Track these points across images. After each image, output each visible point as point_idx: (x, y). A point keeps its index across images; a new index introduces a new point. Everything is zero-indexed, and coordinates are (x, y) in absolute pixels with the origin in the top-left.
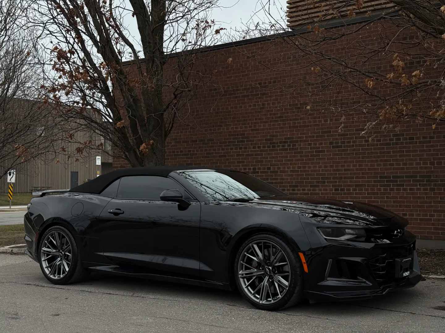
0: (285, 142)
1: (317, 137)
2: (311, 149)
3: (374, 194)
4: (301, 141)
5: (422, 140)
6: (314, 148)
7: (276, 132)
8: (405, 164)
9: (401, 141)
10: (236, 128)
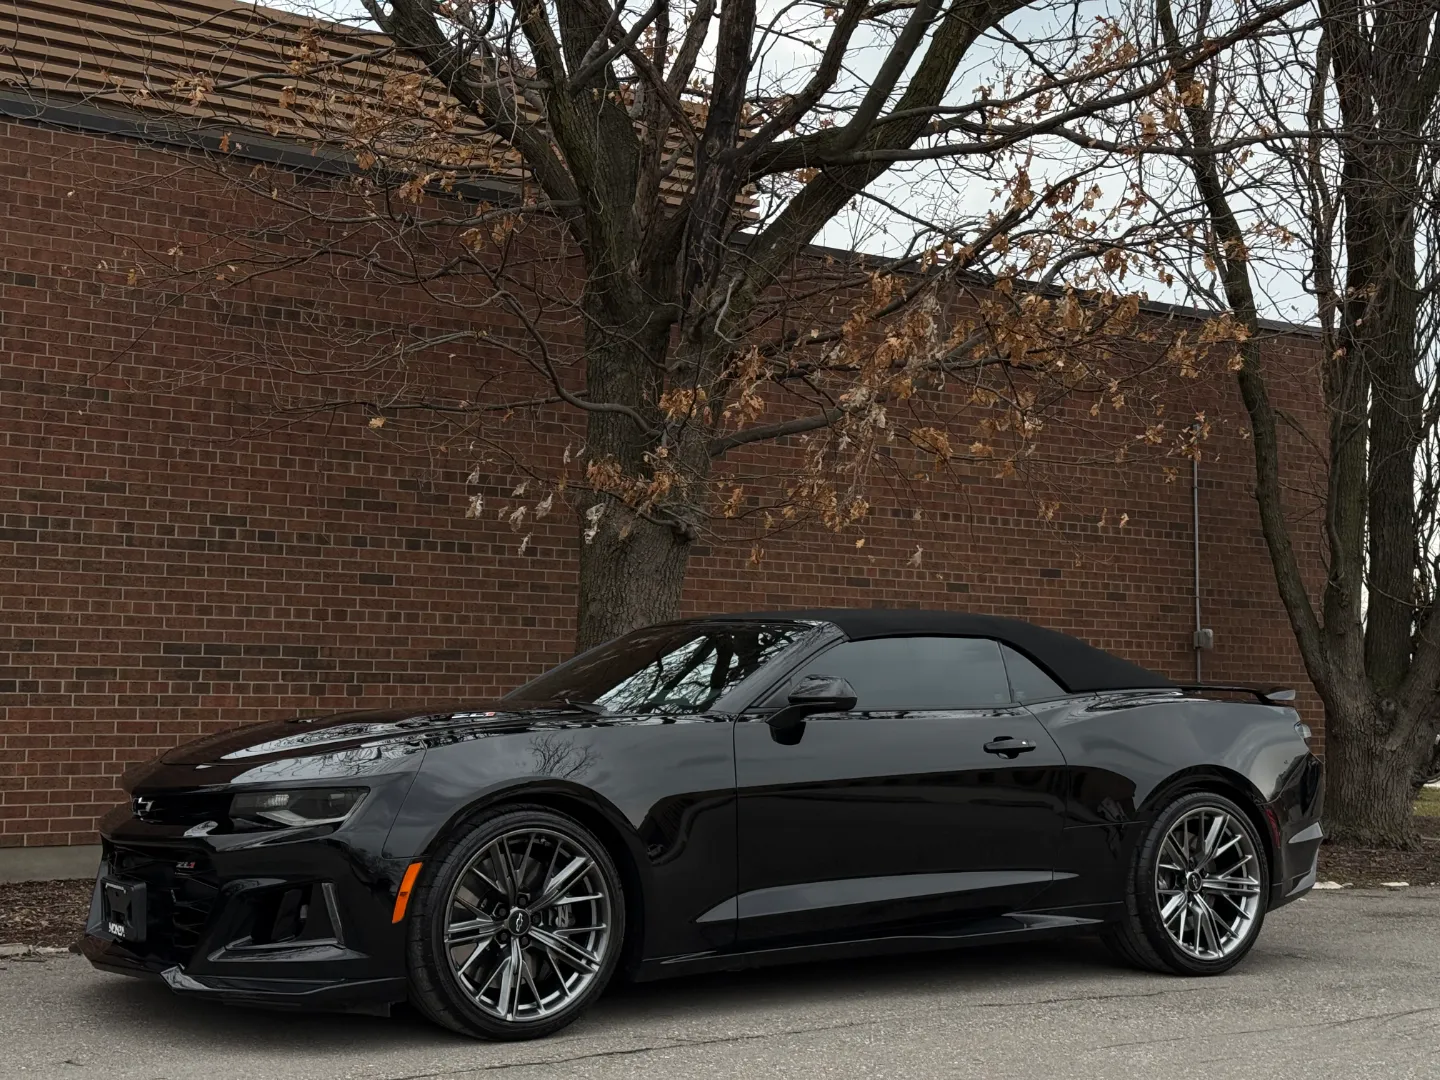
3: (142, 701)
8: (246, 611)
9: (237, 540)
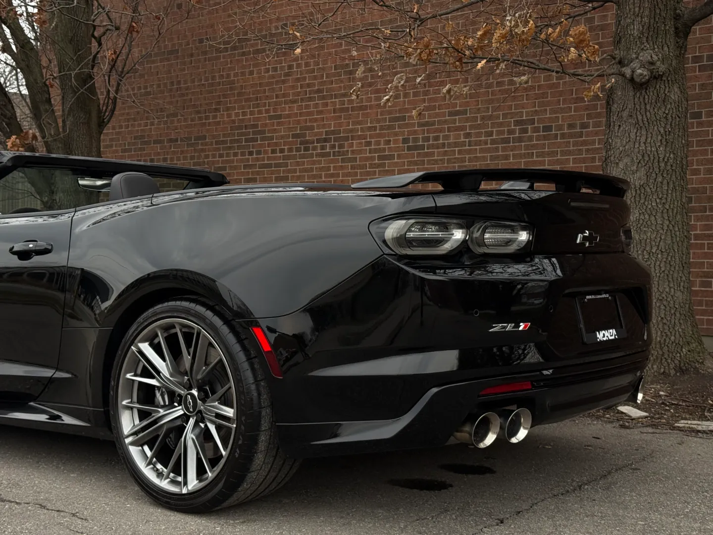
0: (325, 140)
1: (382, 128)
2: (370, 153)
4: (353, 138)
5: (566, 131)
6: (376, 151)
7: (311, 120)
10: (244, 114)
